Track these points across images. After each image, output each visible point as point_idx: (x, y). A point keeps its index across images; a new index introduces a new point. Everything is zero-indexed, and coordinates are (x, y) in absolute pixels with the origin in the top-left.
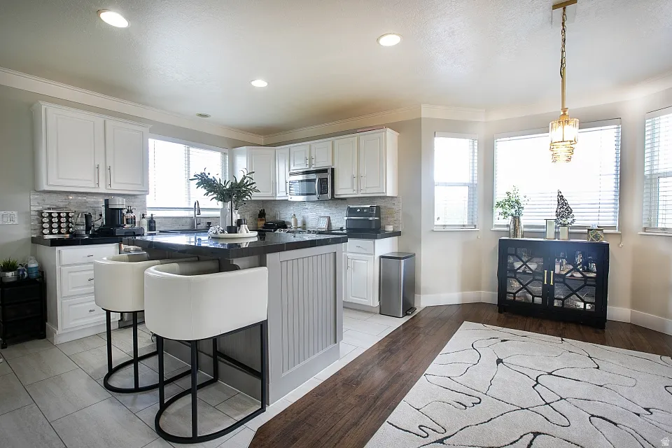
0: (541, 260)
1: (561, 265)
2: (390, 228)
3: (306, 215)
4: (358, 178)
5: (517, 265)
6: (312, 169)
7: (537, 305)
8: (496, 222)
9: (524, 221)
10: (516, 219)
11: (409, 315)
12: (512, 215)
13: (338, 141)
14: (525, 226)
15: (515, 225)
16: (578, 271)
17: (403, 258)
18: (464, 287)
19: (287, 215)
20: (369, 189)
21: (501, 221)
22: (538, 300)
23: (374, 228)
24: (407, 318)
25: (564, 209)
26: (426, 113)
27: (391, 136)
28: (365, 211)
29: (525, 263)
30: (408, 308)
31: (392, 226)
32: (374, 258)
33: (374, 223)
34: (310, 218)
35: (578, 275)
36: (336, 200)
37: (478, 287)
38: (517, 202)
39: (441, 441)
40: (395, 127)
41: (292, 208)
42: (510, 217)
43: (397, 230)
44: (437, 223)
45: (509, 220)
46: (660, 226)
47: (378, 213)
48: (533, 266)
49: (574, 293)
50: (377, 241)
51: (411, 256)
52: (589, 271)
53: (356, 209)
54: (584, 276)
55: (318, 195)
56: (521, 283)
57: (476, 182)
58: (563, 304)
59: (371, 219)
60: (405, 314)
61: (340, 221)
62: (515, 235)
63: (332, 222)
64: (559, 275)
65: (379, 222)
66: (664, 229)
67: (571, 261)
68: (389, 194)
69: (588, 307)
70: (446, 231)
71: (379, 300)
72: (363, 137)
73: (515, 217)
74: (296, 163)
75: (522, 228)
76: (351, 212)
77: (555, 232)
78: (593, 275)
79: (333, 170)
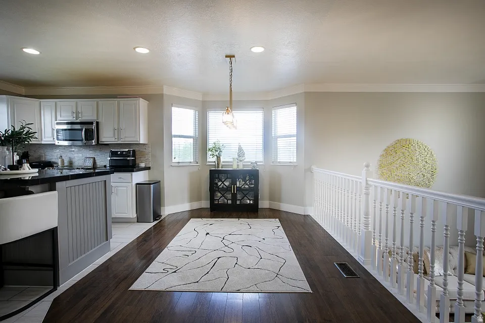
0: (231, 180)
1: (240, 182)
2: (143, 165)
3: (72, 156)
4: (118, 131)
5: (219, 183)
6: (78, 121)
7: (230, 204)
8: (209, 160)
9: (222, 159)
10: (218, 158)
11: (157, 220)
12: (216, 156)
13: (101, 102)
14: (223, 162)
15: (218, 162)
16: (247, 184)
17: (152, 184)
18: (192, 199)
19: (53, 156)
20: (126, 138)
21: (211, 159)
22: (230, 202)
23: (131, 165)
24: (156, 222)
25: (241, 152)
26: (166, 91)
27: (143, 103)
28: (124, 153)
29: (223, 183)
30: (157, 216)
31: (144, 164)
32: (132, 185)
33: (131, 161)
34: (76, 158)
35: (247, 186)
36: (100, 146)
37: (199, 199)
38: (219, 148)
39: (175, 272)
40: (146, 97)
41: (58, 151)
42: (216, 157)
43: (148, 166)
44: (174, 161)
45: (215, 159)
46: (278, 161)
47: (134, 155)
48: (227, 184)
49: (245, 196)
50: (134, 174)
51: (157, 182)
52: (252, 184)
53: (118, 152)
54: (250, 187)
55: (84, 141)
56: (221, 194)
57: (197, 136)
58: (241, 202)
59: (129, 158)
60: (155, 220)
61: (104, 160)
62: (218, 167)
63: (97, 161)
64: (239, 187)
65: (134, 161)
66: (279, 162)
67: (244, 180)
68: (141, 142)
69: (251, 202)
70: (179, 165)
71: (137, 213)
72: (123, 102)
73: (218, 157)
74: (62, 115)
75: (221, 163)
76: (114, 154)
77: (237, 165)
78: (253, 186)
79: (97, 123)
